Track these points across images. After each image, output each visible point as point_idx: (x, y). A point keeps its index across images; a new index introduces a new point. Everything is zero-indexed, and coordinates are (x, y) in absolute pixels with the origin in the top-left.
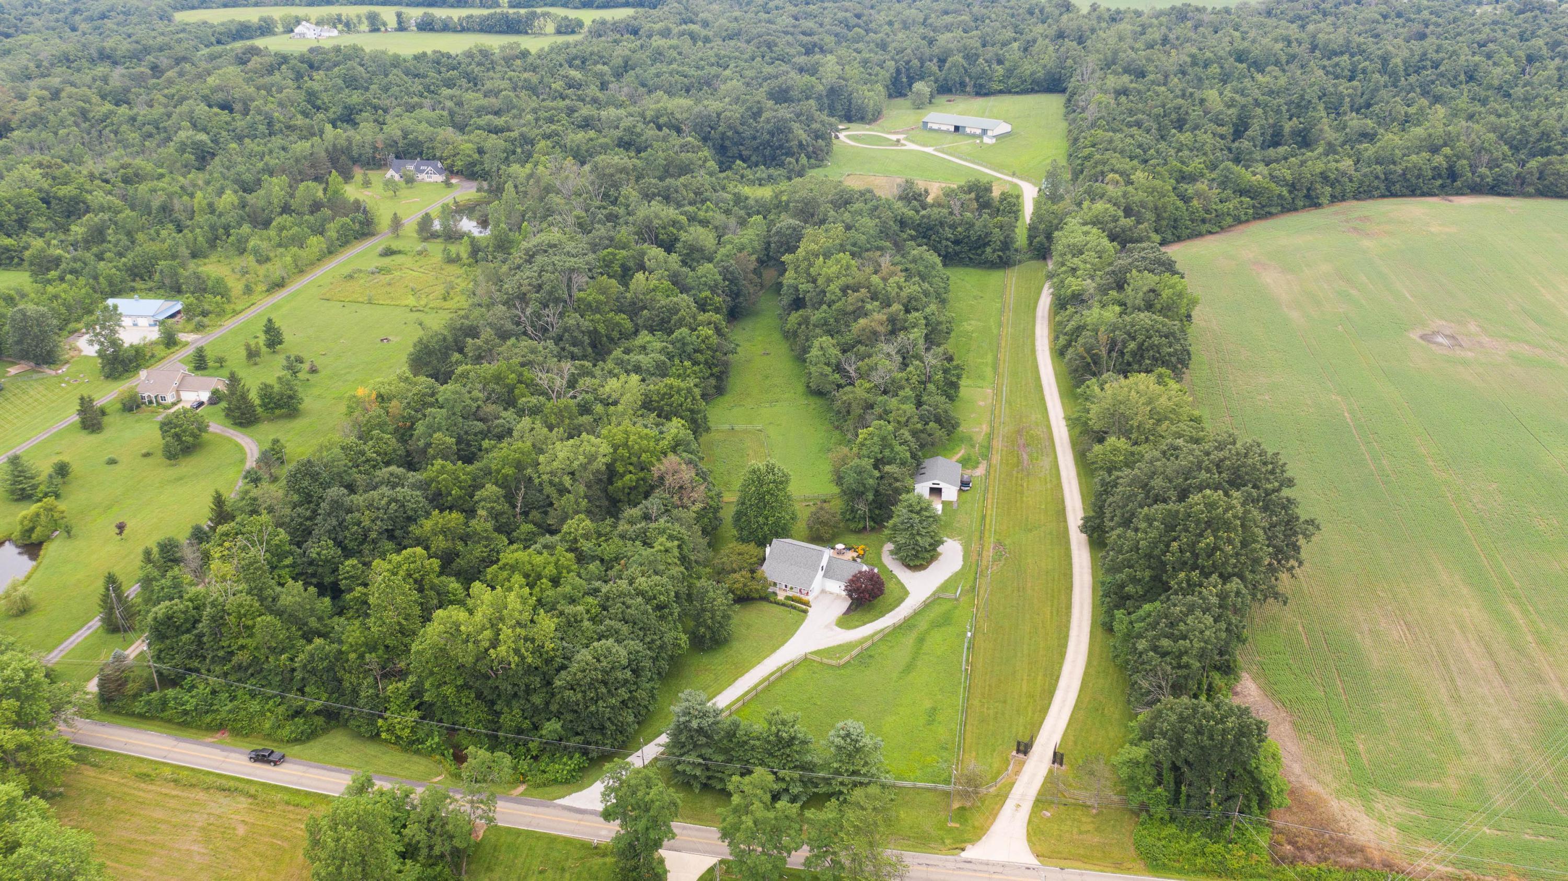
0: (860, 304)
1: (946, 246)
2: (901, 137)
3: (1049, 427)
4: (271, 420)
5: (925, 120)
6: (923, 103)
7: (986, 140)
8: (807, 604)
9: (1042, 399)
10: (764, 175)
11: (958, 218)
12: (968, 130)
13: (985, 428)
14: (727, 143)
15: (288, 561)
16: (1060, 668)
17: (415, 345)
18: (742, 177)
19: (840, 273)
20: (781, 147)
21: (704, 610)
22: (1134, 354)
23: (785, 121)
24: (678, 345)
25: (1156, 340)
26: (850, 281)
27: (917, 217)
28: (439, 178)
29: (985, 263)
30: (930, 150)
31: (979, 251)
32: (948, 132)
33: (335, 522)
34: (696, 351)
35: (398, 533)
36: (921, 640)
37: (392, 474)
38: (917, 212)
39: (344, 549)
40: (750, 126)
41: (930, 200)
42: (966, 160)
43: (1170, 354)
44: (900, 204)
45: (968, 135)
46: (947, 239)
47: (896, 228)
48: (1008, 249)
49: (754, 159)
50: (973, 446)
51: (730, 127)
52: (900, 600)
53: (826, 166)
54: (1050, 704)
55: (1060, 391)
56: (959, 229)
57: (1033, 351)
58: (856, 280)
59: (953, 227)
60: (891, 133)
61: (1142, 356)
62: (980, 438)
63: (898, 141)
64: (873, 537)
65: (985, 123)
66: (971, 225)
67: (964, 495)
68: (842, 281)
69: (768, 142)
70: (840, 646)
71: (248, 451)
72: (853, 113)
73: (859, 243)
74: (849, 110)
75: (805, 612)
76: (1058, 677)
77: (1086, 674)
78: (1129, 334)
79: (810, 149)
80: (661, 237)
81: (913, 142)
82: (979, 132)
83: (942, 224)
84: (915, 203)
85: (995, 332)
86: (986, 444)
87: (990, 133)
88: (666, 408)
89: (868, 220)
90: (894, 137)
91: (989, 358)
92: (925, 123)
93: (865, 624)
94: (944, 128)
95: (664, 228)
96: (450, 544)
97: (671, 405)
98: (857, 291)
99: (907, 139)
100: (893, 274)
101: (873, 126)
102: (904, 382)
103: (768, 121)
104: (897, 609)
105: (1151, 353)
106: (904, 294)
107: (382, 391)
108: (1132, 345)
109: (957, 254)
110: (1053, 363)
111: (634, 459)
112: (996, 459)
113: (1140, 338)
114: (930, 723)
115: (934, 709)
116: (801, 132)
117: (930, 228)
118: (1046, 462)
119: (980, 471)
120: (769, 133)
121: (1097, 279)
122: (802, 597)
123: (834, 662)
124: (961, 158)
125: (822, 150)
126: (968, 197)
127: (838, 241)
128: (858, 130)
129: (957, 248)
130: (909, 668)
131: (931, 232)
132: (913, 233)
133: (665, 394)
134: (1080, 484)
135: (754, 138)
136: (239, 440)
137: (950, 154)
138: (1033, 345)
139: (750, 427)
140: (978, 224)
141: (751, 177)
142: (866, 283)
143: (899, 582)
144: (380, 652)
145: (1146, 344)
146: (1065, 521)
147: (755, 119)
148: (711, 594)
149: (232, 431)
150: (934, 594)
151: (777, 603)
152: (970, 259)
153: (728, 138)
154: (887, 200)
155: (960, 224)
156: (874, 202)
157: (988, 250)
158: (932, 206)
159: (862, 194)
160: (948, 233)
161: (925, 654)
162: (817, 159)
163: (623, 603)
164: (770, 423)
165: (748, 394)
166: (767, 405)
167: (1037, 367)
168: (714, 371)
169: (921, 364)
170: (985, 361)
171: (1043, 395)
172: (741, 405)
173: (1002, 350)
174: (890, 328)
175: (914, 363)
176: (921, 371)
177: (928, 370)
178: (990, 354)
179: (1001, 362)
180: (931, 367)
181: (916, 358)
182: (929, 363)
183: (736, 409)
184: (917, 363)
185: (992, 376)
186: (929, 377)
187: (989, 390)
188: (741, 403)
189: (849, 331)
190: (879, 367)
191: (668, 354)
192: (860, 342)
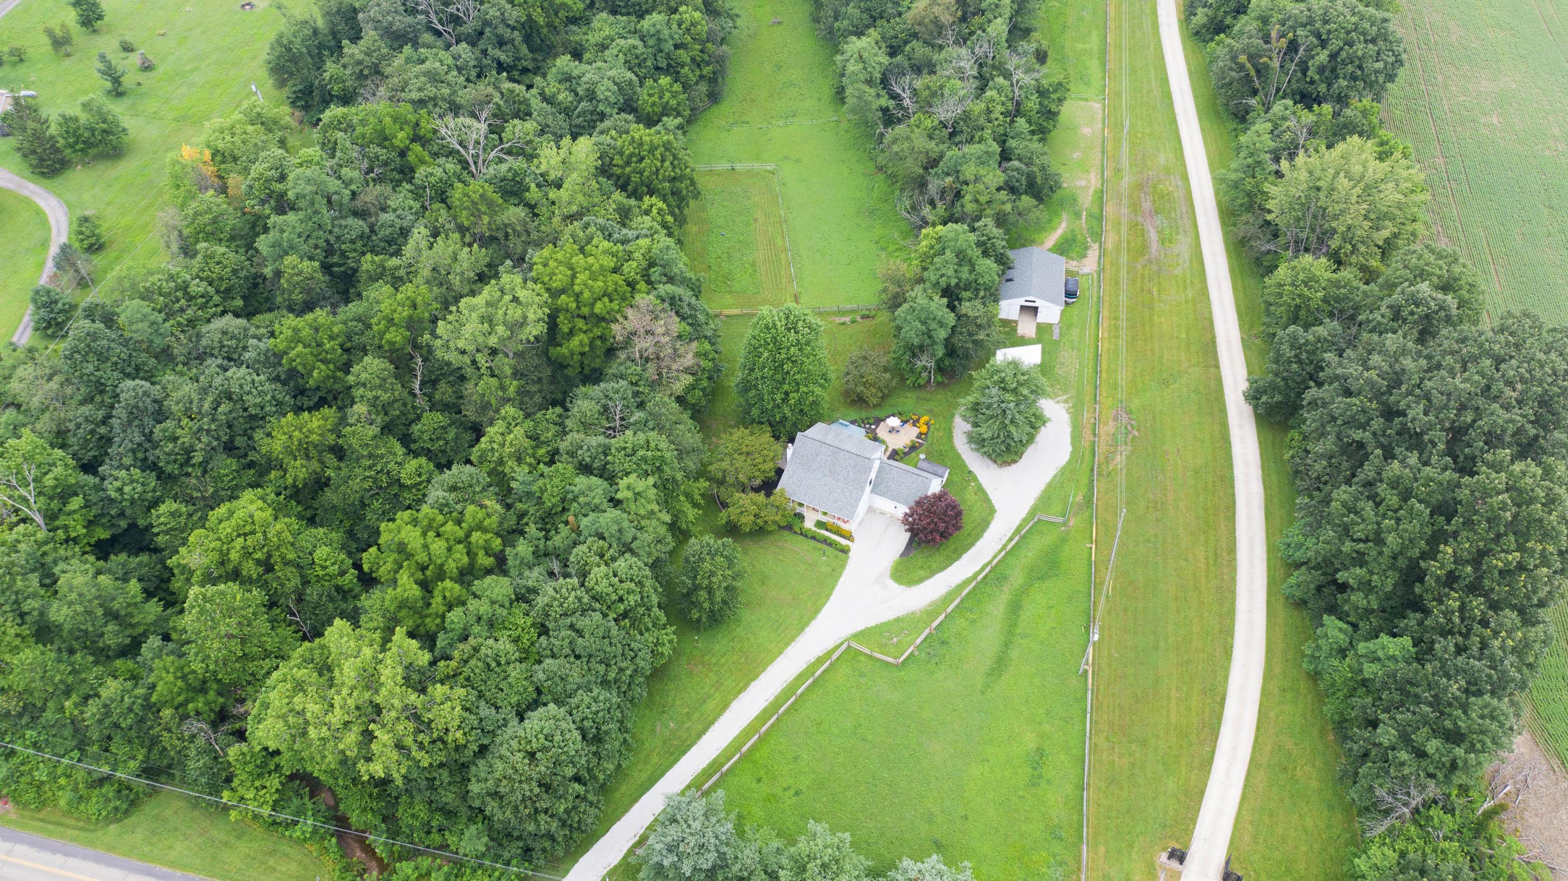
3: (1185, 177)
4: (85, 164)
8: (849, 537)
9: (1174, 122)
13: (1094, 180)
15: (76, 503)
16: (1226, 677)
17: (272, 48)
21: (697, 588)
22: (1321, 70)
24: (651, 42)
25: (1359, 49)
33: (138, 438)
34: (677, 47)
35: (240, 441)
36: (1015, 607)
37: (224, 333)
39: (161, 475)
43: (1377, 72)
50: (1078, 215)
52: (984, 525)
54: (1213, 752)
55: (1197, 107)
57: (1155, 25)
61: (1333, 70)
62: (1086, 200)
64: (941, 395)
67: (1069, 309)
70: (898, 620)
71: (52, 222)
75: (845, 551)
76: (1224, 699)
77: (1265, 693)
78: (1318, 35)
86: (1096, 211)
88: (635, 178)
91: (1094, 42)
93: (933, 573)
96: (315, 465)
97: (641, 173)
102: (982, 121)
104: (979, 544)
105: (1350, 68)
107: (221, 145)
108: (1323, 57)
110: (1185, 49)
111: (585, 311)
112: (1110, 239)
113: (1335, 45)
114: (1034, 782)
115: (1040, 752)
118: (1183, 247)
119: (1089, 265)
122: (840, 524)
123: (890, 660)
130: (1000, 665)
133: (631, 155)
134: (1235, 288)
136: (42, 203)
138: (1155, 13)
139: (757, 166)
143: (980, 490)
144: (212, 695)
145: (1344, 54)
146: (1217, 366)
148: (707, 566)
149: (31, 186)
150: (1033, 512)
151: (804, 534)
161: (1024, 636)
163: (572, 627)
164: (786, 158)
165: (753, 101)
166: (781, 123)
167: (1163, 58)
168: (705, 72)
169: (1007, 83)
170: (1088, 46)
171: (1173, 113)
172: (744, 122)
173: (1112, 25)
174: (959, 13)
175: (996, 79)
176: (1006, 96)
177: (1017, 94)
178: (1095, 34)
179: (1111, 49)
180: (1021, 88)
181: (999, 69)
182: (1018, 82)
183: (736, 130)
184: (1000, 80)
185: (1100, 76)
186: (1018, 104)
187: (1097, 106)
188: (743, 119)
189: (900, 14)
190: (946, 92)
191: (637, 58)
192: (915, 35)
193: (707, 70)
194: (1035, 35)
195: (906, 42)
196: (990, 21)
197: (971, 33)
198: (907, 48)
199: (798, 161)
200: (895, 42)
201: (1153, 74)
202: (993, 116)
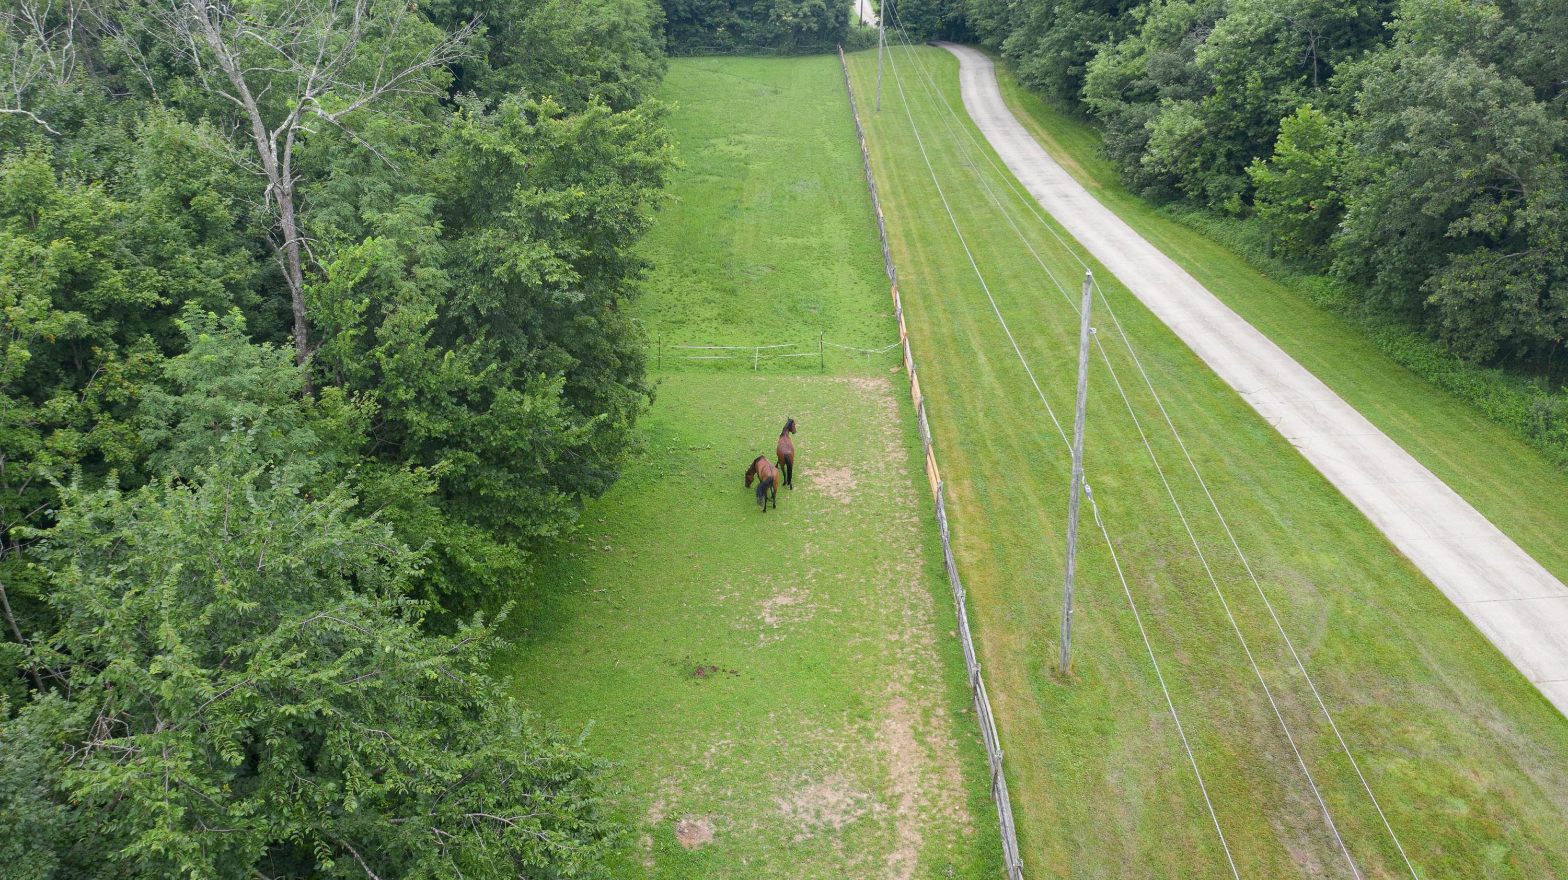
9: (1240, 414)
170: (813, 241)
171: (1216, 385)
178: (833, 219)
185: (869, 300)
187: (872, 385)
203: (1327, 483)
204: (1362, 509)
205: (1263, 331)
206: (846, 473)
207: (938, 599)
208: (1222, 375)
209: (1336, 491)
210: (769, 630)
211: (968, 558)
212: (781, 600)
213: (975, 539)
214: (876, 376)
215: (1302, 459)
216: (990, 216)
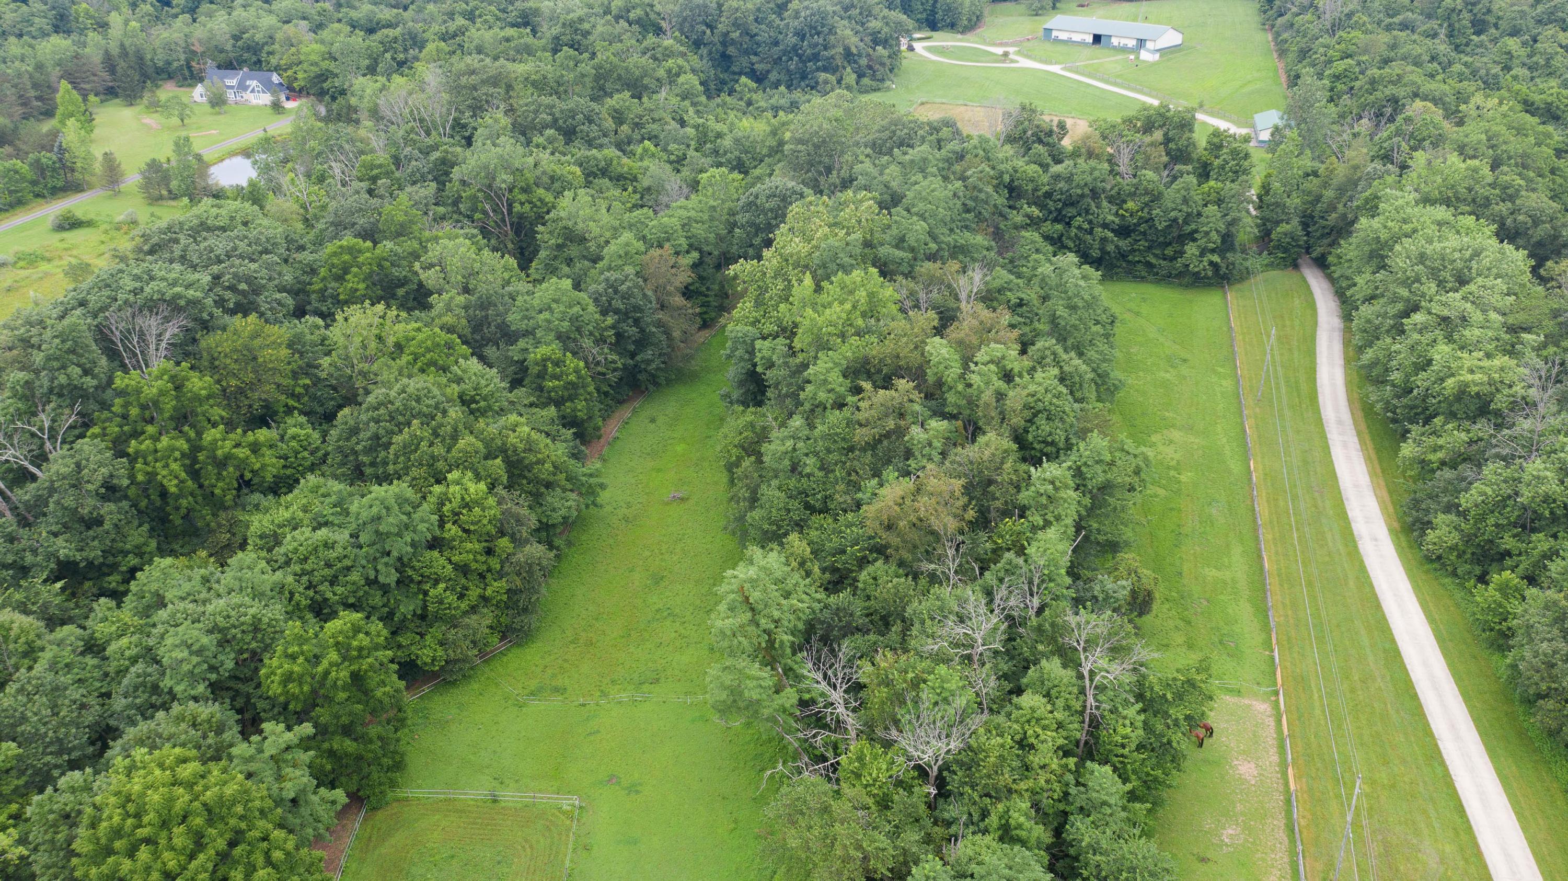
0: (891, 424)
1: (1104, 240)
2: (1011, 50)
5: (1048, 26)
6: (1042, 8)
7: (1144, 55)
9: (1434, 755)
10: (782, 102)
11: (1127, 182)
12: (1115, 41)
14: (731, 51)
18: (749, 103)
19: (849, 323)
20: (815, 57)
23: (823, 15)
26: (874, 349)
27: (1045, 179)
28: (266, 99)
29: (1180, 275)
30: (1055, 69)
31: (1169, 251)
32: (1082, 43)
38: (1045, 167)
40: (770, 25)
41: (1067, 143)
42: (1115, 84)
44: (1009, 150)
45: (1115, 48)
46: (1105, 226)
47: (1000, 200)
48: (1231, 248)
49: (773, 76)
51: (736, 25)
53: (888, 89)
55: (1477, 721)
56: (1130, 205)
58: (889, 346)
59: (1118, 200)
60: (995, 45)
63: (1006, 54)
65: (1141, 29)
66: (1156, 197)
68: (848, 351)
69: (795, 48)
72: (939, 16)
73: (911, 240)
74: (933, 12)
79: (864, 62)
80: (517, 208)
81: (1028, 57)
82: (1132, 43)
83: (1095, 194)
84: (1039, 148)
85: (1235, 467)
87: (1149, 45)
89: (937, 182)
90: (999, 51)
91: (1238, 567)
92: (1048, 31)
94: (1077, 37)
95: (525, 190)
98: (887, 384)
99: (1019, 53)
100: (986, 331)
101: (968, 36)
102: (1008, 774)
103: (797, 15)
106: (1016, 397)
109: (1123, 256)
110: (1417, 589)
116: (848, 32)
117: (1071, 202)
120: (796, 34)
121: (1531, 356)
124: (1107, 82)
125: (883, 64)
126: (1148, 139)
127: (857, 236)
128: (944, 39)
129: (1124, 244)
131: (1071, 211)
132: (1035, 211)
135: (776, 43)
137: (1090, 75)
139: (545, 797)
140: (1172, 195)
141: (762, 104)
142: (915, 359)
147: (780, 15)
152: (1149, 265)
153: (733, 42)
154: (983, 140)
155: (1132, 195)
156: (954, 146)
157: (1191, 250)
158: (1075, 154)
159: (934, 129)
160: (1107, 212)
162: (873, 78)
164: (612, 779)
165: (590, 643)
166: (624, 697)
167: (1378, 606)
168: (489, 592)
169: (1068, 675)
170: (1227, 575)
171: (1428, 732)
172: (556, 690)
173: (1266, 535)
174: (971, 514)
175: (1044, 662)
176: (1068, 707)
177: (1091, 700)
178: (1237, 551)
179: (1272, 582)
180: (1101, 689)
181: (1053, 640)
182: (1092, 673)
183: (537, 706)
184: (1053, 667)
185: (1260, 638)
186: (1095, 724)
187: (1262, 707)
188: (559, 682)
189: (859, 505)
190: (926, 695)
191: (328, 565)
192: (881, 551)
193: (496, 587)
194: (1128, 557)
195: (863, 562)
196: (1034, 529)
197: (997, 552)
198: (863, 576)
199: (633, 789)
200: (840, 562)
201: (1365, 641)
202: (1035, 759)
203: (1462, 806)
204: (1472, 823)
205: (1462, 694)
206: (1253, 765)
207: (1290, 842)
208: (1432, 726)
209: (1464, 811)
210: (1227, 845)
211: (1303, 822)
212: (1230, 832)
213: (1306, 813)
214: (1264, 701)
215: (1455, 789)
216: (1327, 559)
